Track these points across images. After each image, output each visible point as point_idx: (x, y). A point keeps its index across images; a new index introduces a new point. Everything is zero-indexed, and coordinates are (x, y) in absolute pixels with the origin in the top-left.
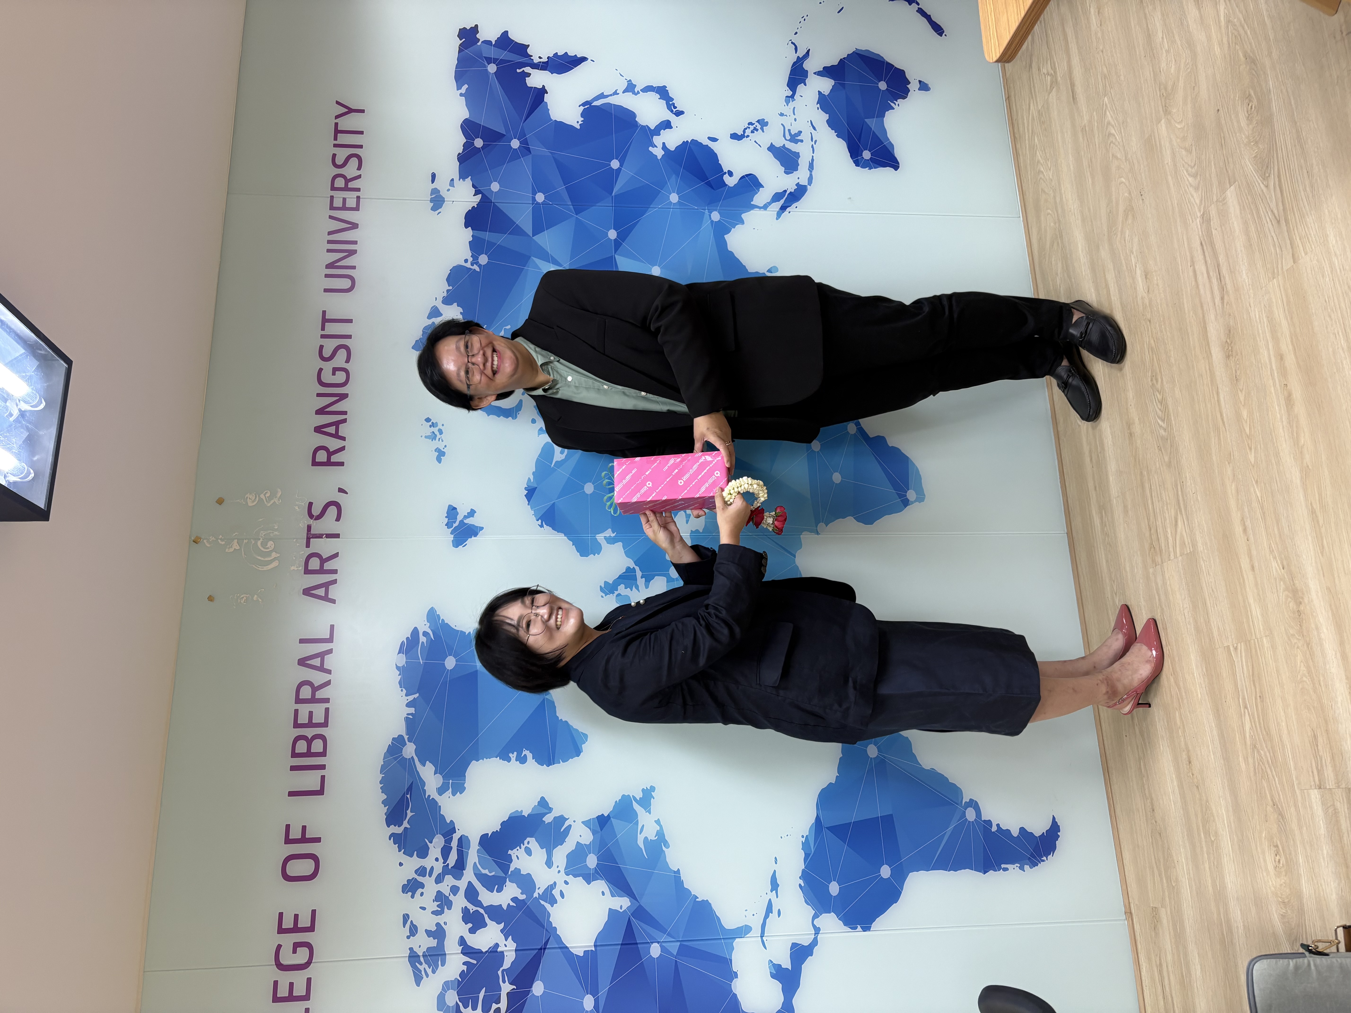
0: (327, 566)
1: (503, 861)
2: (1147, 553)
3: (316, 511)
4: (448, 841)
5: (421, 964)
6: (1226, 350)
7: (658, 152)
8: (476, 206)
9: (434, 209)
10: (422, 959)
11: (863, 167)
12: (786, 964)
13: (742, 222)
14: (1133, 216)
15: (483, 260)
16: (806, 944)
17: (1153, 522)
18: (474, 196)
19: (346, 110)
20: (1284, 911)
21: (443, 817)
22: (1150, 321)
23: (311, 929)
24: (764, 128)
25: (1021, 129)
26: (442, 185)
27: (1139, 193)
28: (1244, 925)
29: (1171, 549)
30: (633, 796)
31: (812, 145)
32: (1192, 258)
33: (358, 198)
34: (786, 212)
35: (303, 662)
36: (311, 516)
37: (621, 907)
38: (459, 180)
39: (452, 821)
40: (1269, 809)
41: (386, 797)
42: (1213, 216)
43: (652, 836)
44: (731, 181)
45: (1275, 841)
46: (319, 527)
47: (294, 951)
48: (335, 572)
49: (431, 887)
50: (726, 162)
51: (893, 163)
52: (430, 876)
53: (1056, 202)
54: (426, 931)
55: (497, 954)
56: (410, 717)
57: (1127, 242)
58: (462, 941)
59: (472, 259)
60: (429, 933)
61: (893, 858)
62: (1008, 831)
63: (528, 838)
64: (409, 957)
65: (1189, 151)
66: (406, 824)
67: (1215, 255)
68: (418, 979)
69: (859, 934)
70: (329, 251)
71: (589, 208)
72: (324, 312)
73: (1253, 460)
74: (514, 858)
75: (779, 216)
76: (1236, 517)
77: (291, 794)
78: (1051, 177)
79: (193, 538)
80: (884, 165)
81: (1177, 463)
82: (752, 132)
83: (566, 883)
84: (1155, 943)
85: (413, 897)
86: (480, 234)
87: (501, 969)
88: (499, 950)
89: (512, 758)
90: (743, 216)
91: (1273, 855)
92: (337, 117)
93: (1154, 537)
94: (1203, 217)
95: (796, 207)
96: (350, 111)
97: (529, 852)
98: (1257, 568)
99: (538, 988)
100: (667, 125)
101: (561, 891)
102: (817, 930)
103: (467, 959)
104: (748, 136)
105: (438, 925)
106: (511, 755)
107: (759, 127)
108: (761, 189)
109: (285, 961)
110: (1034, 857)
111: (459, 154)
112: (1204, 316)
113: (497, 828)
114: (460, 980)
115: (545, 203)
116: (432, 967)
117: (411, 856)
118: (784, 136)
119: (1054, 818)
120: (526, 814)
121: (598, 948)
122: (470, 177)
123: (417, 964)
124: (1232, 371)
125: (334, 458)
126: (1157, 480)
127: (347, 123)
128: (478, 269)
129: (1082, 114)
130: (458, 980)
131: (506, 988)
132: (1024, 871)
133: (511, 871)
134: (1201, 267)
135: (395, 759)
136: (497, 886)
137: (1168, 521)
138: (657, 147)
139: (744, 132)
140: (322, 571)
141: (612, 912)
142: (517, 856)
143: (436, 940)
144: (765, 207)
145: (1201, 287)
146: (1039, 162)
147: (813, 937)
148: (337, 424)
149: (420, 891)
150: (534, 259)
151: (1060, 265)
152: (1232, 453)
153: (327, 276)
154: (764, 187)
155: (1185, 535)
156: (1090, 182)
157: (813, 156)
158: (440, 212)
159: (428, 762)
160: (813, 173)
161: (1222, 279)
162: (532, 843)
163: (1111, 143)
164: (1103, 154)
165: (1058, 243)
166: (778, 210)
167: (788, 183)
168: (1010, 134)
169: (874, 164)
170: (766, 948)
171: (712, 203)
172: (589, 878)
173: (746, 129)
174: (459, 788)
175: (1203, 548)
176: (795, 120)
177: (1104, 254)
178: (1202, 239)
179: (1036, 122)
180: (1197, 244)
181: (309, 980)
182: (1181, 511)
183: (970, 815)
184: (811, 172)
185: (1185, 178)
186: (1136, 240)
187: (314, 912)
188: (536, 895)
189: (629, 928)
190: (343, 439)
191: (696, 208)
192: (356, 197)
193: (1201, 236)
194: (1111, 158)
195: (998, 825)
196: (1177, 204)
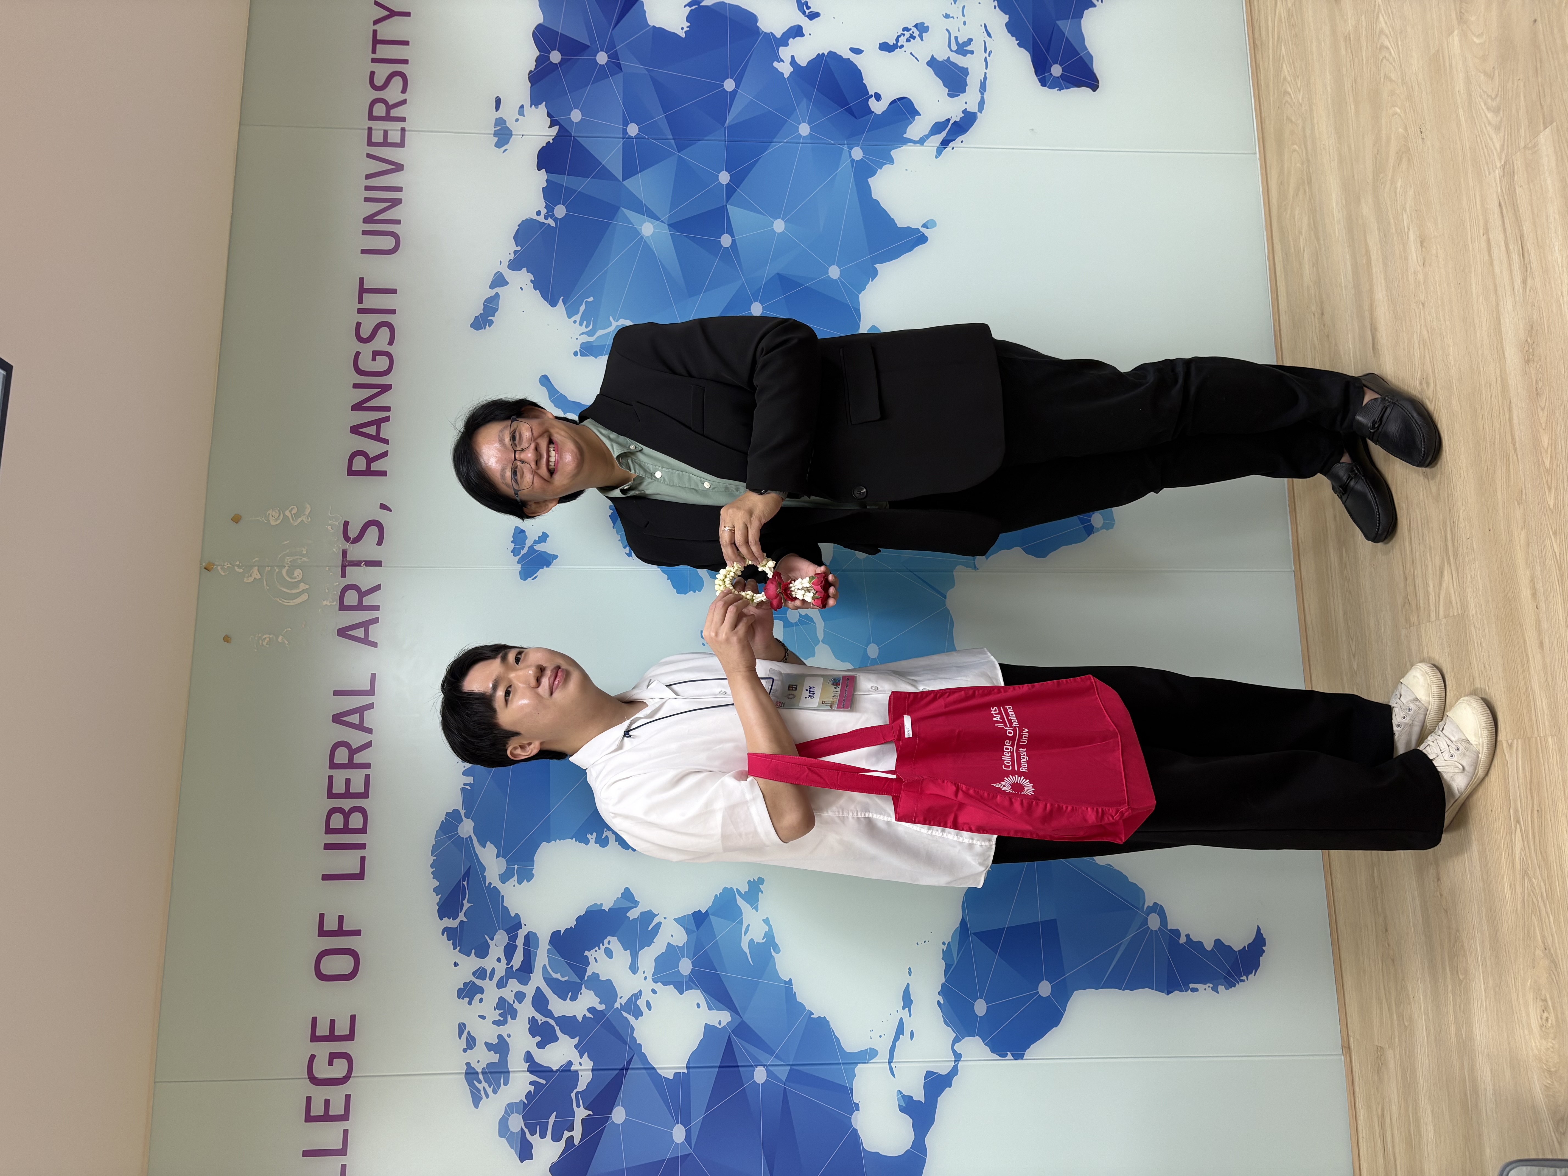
0: (367, 601)
1: (579, 964)
2: (1400, 609)
3: (353, 533)
4: (513, 938)
5: (480, 1082)
6: (1525, 351)
7: (785, 69)
8: (551, 142)
9: (499, 145)
10: (481, 1077)
11: (1051, 87)
12: (919, 1095)
13: (892, 161)
14: (1409, 160)
15: (560, 211)
16: (944, 1072)
17: (1410, 570)
18: (549, 128)
19: (387, 13)
20: (1549, 1082)
21: (506, 909)
22: (1423, 304)
23: (350, 1037)
24: (924, 34)
25: (1264, 33)
26: (508, 112)
27: (1418, 129)
28: (1494, 1090)
29: (1432, 608)
30: (736, 889)
31: (986, 58)
32: (1486, 223)
33: (403, 130)
34: (949, 149)
35: (338, 719)
36: (346, 538)
37: (720, 1023)
38: (531, 106)
39: (517, 915)
40: (1539, 953)
41: (438, 884)
42: (1518, 168)
43: (759, 938)
44: (878, 107)
45: (1543, 994)
46: (357, 552)
47: (331, 1063)
48: (376, 608)
49: (491, 992)
50: (872, 83)
51: (1091, 81)
52: (491, 979)
53: (1305, 136)
54: (486, 1043)
55: (569, 1073)
56: (468, 787)
57: (1398, 195)
58: (529, 1057)
59: (545, 211)
60: (489, 1046)
61: (1055, 973)
62: (1200, 944)
63: (608, 937)
64: (466, 1074)
65: (1490, 76)
66: (461, 917)
67: (1518, 221)
68: (476, 1100)
69: (1009, 1064)
70: (367, 200)
71: (695, 143)
72: (362, 280)
73: (1551, 503)
74: (591, 960)
75: (939, 152)
76: (1523, 576)
77: (326, 877)
78: (1301, 101)
79: (204, 564)
80: (1078, 84)
81: (1448, 496)
82: (908, 40)
83: (654, 991)
84: (1377, 1089)
85: (470, 1003)
86: (557, 178)
87: (575, 1091)
88: (573, 1068)
89: (590, 839)
90: (893, 153)
91: (1539, 1010)
92: (376, 22)
93: (1410, 589)
94: (1504, 169)
95: (962, 142)
96: (392, 14)
97: (609, 953)
98: (1547, 646)
99: (619, 1115)
100: (797, 32)
101: (647, 1001)
102: (958, 1057)
103: (534, 1078)
104: (902, 46)
105: (500, 1037)
106: (589, 836)
107: (916, 33)
108: (917, 117)
109: (319, 1074)
110: (1232, 976)
111: (531, 72)
112: (1497, 304)
113: (572, 923)
114: (526, 1102)
115: (640, 136)
116: (492, 1086)
117: (468, 955)
118: (949, 46)
119: (1259, 929)
120: (606, 907)
121: (691, 1070)
122: (544, 103)
123: (474, 1081)
124: (1532, 381)
125: (375, 467)
126: (1419, 516)
127: (387, 30)
128: (553, 224)
129: (1345, 17)
130: (524, 1102)
131: (581, 1113)
132: (1218, 993)
133: (588, 976)
134: (1497, 236)
135: (450, 838)
136: (570, 994)
137: (1430, 571)
138: (784, 62)
139: (897, 40)
140: (360, 607)
141: (708, 1029)
142: (595, 958)
143: (498, 1055)
144: (922, 141)
145: (1496, 263)
146: (1285, 79)
147: (953, 1064)
148: (378, 423)
149: (478, 996)
150: (623, 209)
151: (1305, 219)
152: (1524, 490)
153: (365, 233)
154: (920, 115)
155: (1452, 592)
156: (1353, 111)
157: (985, 73)
158: (507, 150)
159: (488, 843)
160: (985, 96)
161: (1526, 255)
162: (613, 943)
163: (1383, 58)
164: (1372, 74)
165: (1305, 191)
166: (938, 145)
167: (953, 109)
168: (1249, 39)
169: (1065, 83)
170: (894, 1076)
171: (852, 137)
172: (681, 987)
173: (899, 37)
174: (526, 875)
175: (1476, 611)
176: (965, 23)
177: (1367, 209)
178: (1501, 198)
179: (1284, 24)
180: (1493, 205)
181: (348, 1097)
182: (1449, 560)
183: (1154, 922)
184: (982, 94)
185: (1482, 112)
186: (1411, 193)
187: (353, 1018)
188: (617, 1005)
189: (729, 1046)
190: (386, 442)
191: (833, 142)
192: (400, 129)
193: (1499, 194)
194: (1382, 80)
195: (1188, 936)
196: (1470, 148)
